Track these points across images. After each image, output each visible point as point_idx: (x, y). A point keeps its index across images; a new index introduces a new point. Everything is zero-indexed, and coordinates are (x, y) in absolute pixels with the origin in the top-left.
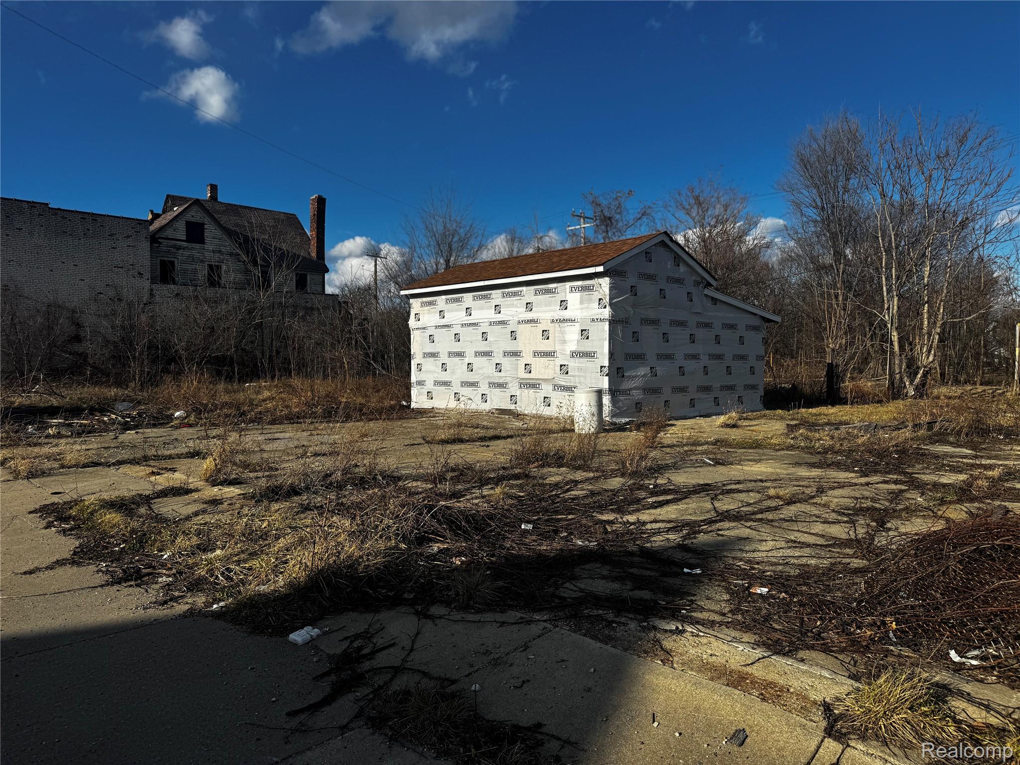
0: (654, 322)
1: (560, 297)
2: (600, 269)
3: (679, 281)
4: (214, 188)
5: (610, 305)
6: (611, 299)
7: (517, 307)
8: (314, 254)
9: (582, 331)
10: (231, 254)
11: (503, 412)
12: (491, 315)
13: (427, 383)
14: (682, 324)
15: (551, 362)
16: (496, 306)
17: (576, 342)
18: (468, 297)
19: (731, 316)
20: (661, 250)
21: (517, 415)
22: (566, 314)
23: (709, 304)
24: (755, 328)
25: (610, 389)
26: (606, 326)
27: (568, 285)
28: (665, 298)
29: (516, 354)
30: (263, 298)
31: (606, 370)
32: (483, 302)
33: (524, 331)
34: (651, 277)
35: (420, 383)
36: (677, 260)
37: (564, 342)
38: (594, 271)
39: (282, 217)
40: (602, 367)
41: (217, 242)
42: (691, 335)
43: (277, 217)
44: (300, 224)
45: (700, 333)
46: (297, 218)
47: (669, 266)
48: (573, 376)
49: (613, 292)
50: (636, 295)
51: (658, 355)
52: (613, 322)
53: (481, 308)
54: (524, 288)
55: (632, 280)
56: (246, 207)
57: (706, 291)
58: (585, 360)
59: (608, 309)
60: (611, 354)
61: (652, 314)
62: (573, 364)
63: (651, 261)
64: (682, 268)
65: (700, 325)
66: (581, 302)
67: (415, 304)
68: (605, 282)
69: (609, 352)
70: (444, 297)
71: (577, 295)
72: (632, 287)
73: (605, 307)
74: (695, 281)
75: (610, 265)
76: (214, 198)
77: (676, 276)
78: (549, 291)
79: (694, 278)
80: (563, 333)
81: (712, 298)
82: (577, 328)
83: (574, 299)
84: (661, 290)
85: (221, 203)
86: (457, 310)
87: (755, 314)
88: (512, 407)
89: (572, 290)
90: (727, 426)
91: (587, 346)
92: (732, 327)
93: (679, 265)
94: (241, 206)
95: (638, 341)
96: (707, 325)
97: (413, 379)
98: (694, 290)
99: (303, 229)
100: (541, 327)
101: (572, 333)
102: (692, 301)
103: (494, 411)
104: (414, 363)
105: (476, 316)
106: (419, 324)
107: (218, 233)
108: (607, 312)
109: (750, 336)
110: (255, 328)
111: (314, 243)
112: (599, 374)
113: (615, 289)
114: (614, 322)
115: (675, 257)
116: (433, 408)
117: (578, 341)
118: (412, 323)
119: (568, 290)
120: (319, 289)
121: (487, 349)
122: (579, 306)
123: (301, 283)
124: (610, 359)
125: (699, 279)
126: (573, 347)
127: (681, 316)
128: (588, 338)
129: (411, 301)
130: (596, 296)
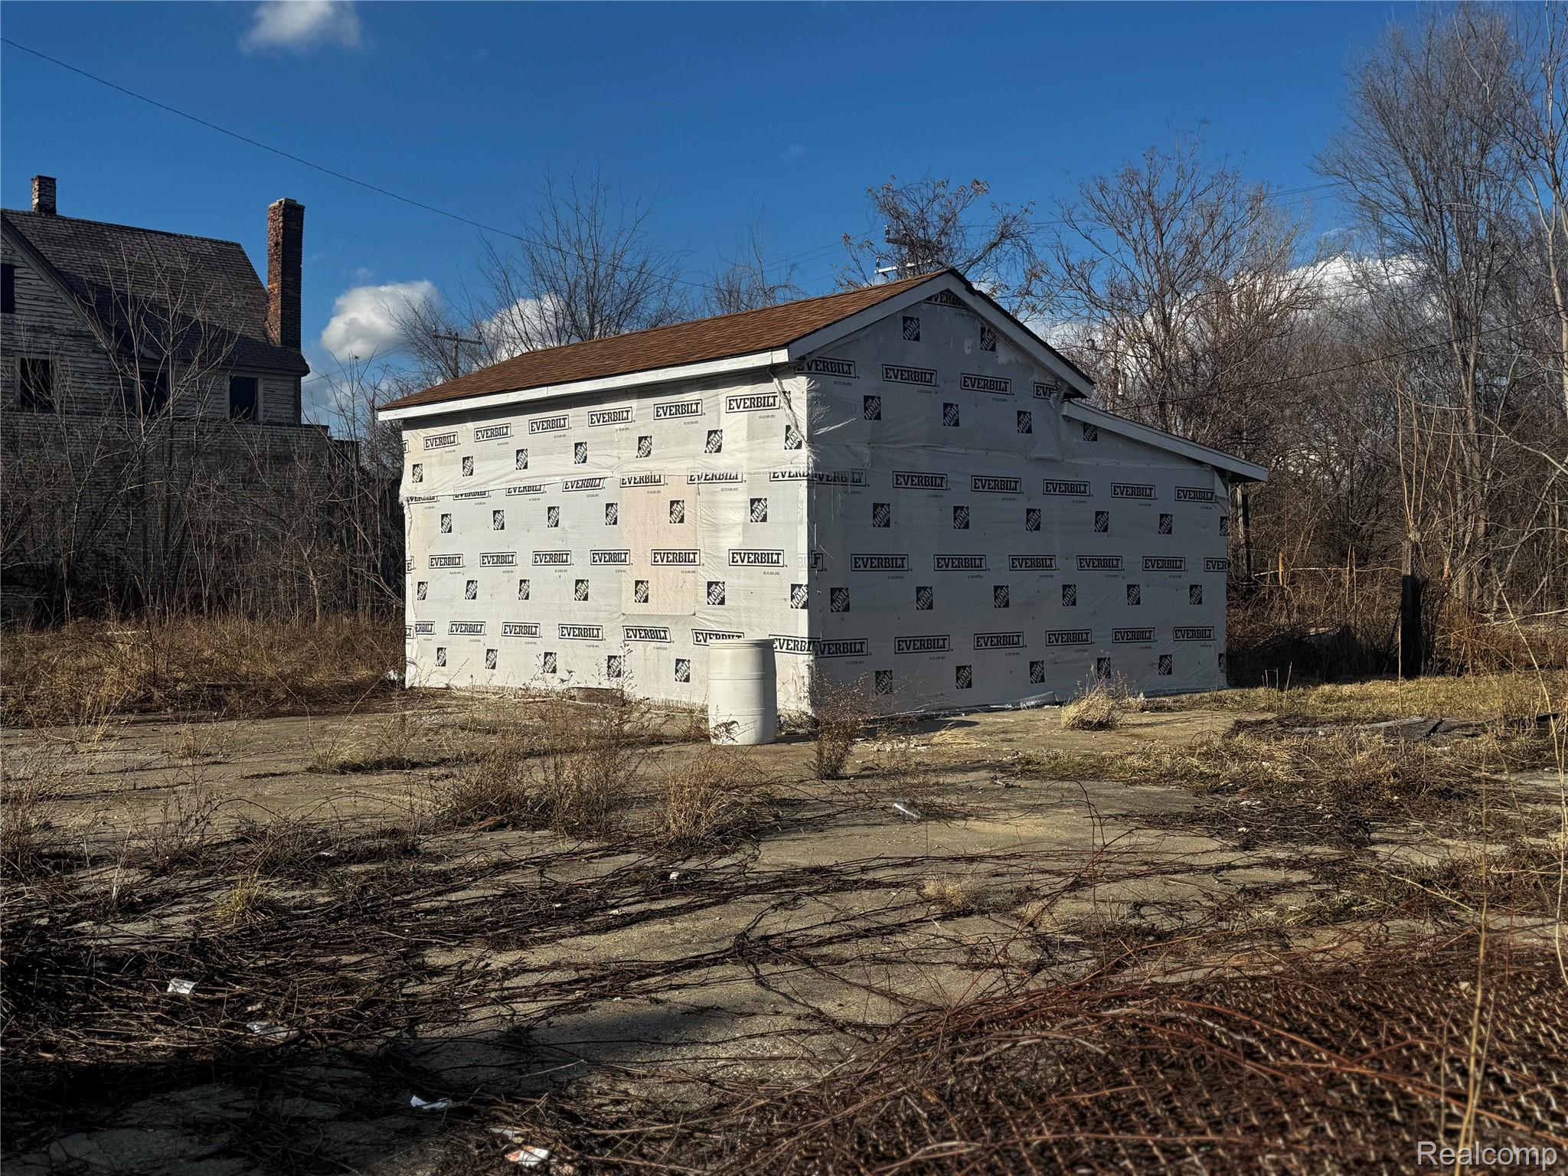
0: (932, 482)
1: (705, 424)
2: (781, 356)
3: (996, 385)
4: (47, 185)
5: (812, 440)
6: (812, 426)
7: (619, 448)
8: (275, 334)
9: (753, 501)
10: (77, 335)
11: (591, 694)
12: (567, 466)
13: (436, 628)
14: (1005, 485)
15: (689, 577)
16: (576, 445)
17: (740, 529)
18: (519, 423)
19: (1133, 468)
20: (948, 312)
21: (620, 701)
22: (720, 463)
23: (1078, 438)
24: (1204, 496)
25: (812, 641)
26: (802, 489)
27: (724, 393)
28: (957, 424)
29: (615, 557)
30: (145, 433)
31: (802, 594)
32: (550, 435)
33: (632, 501)
34: (919, 376)
35: (425, 628)
36: (988, 337)
37: (715, 528)
38: (769, 363)
39: (208, 249)
40: (794, 587)
41: (42, 306)
42: (1029, 511)
43: (194, 250)
44: (249, 265)
45: (1054, 507)
46: (243, 253)
47: (968, 351)
48: (737, 609)
49: (819, 410)
50: (878, 417)
51: (939, 558)
52: (816, 481)
53: (547, 452)
54: (634, 404)
55: (867, 382)
56: (122, 229)
57: (1067, 409)
58: (758, 570)
59: (805, 450)
60: (815, 559)
61: (924, 465)
62: (736, 580)
63: (917, 338)
64: (1003, 355)
65: (1053, 487)
66: (751, 436)
67: (412, 439)
68: (798, 386)
69: (810, 552)
70: (471, 426)
71: (742, 417)
72: (866, 398)
73: (799, 446)
74: (1039, 386)
75: (804, 347)
76: (47, 208)
77: (989, 373)
78: (683, 410)
79: (1036, 377)
80: (713, 505)
81: (1086, 426)
82: (740, 496)
83: (735, 426)
84: (946, 405)
85: (64, 219)
86: (497, 457)
87: (1199, 463)
88: (612, 684)
89: (733, 404)
90: (1084, 725)
91: (764, 538)
92: (1140, 492)
93: (993, 349)
94: (110, 227)
95: (887, 525)
96: (1073, 489)
97: (411, 619)
98: (1034, 406)
99: (255, 277)
100: (668, 493)
101: (733, 507)
102: (1029, 431)
103: (574, 693)
104: (410, 581)
105: (539, 469)
106: (420, 490)
107: (47, 286)
108: (802, 459)
109: (1185, 513)
110: (125, 505)
111: (275, 307)
112: (789, 602)
113: (823, 404)
114: (818, 480)
115: (983, 330)
116: (448, 688)
117: (745, 525)
118: (407, 488)
119: (723, 407)
120: (285, 413)
121: (559, 546)
122: (744, 444)
123: (243, 398)
124: (811, 567)
125: (1049, 381)
126: (733, 540)
127: (1002, 466)
128: (764, 519)
129: (406, 435)
130: (780, 418)
